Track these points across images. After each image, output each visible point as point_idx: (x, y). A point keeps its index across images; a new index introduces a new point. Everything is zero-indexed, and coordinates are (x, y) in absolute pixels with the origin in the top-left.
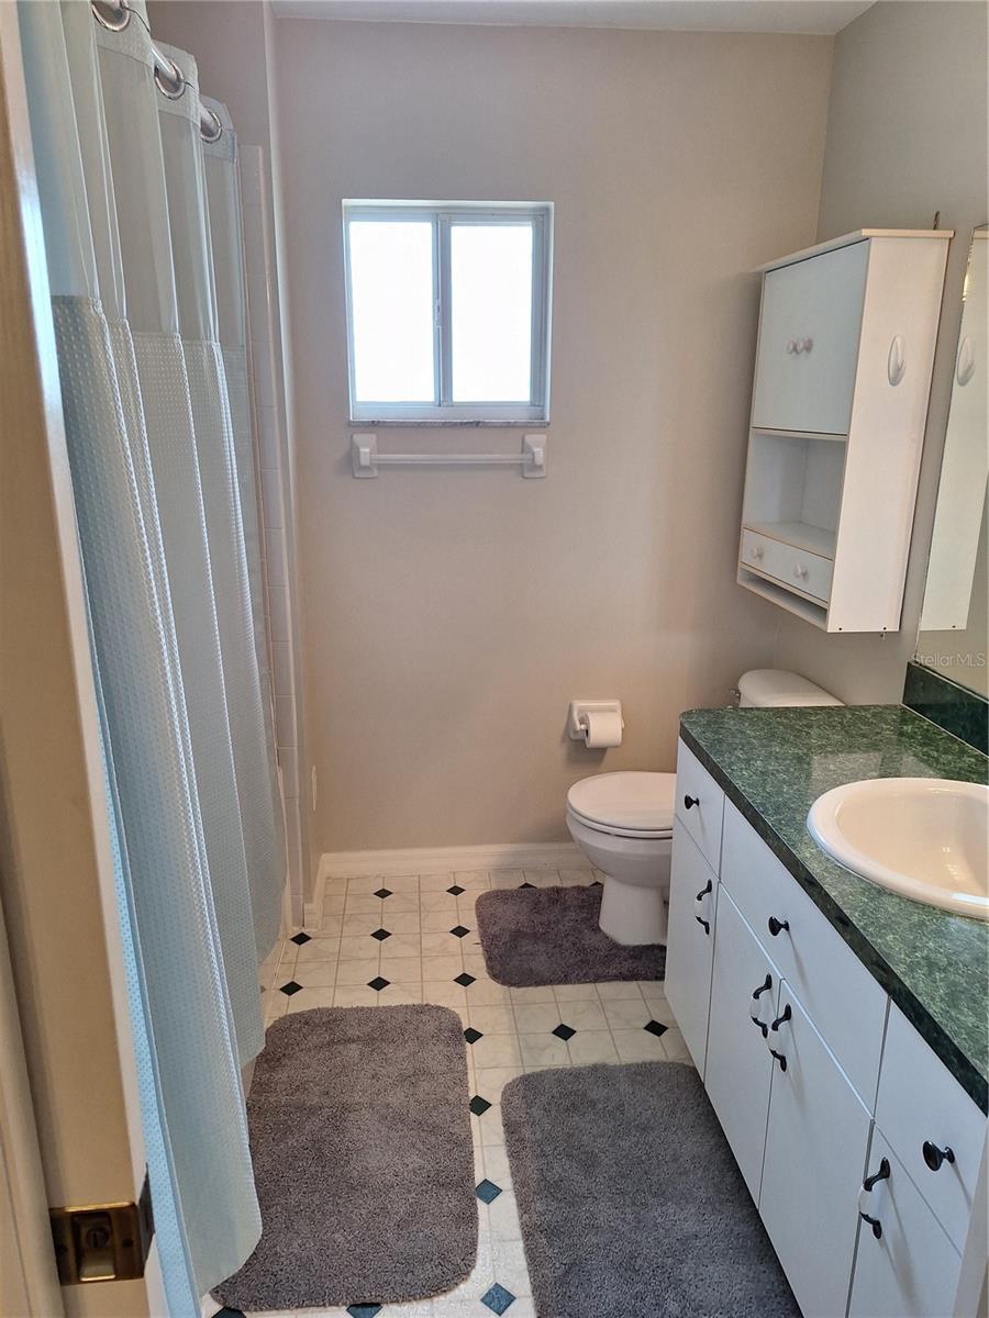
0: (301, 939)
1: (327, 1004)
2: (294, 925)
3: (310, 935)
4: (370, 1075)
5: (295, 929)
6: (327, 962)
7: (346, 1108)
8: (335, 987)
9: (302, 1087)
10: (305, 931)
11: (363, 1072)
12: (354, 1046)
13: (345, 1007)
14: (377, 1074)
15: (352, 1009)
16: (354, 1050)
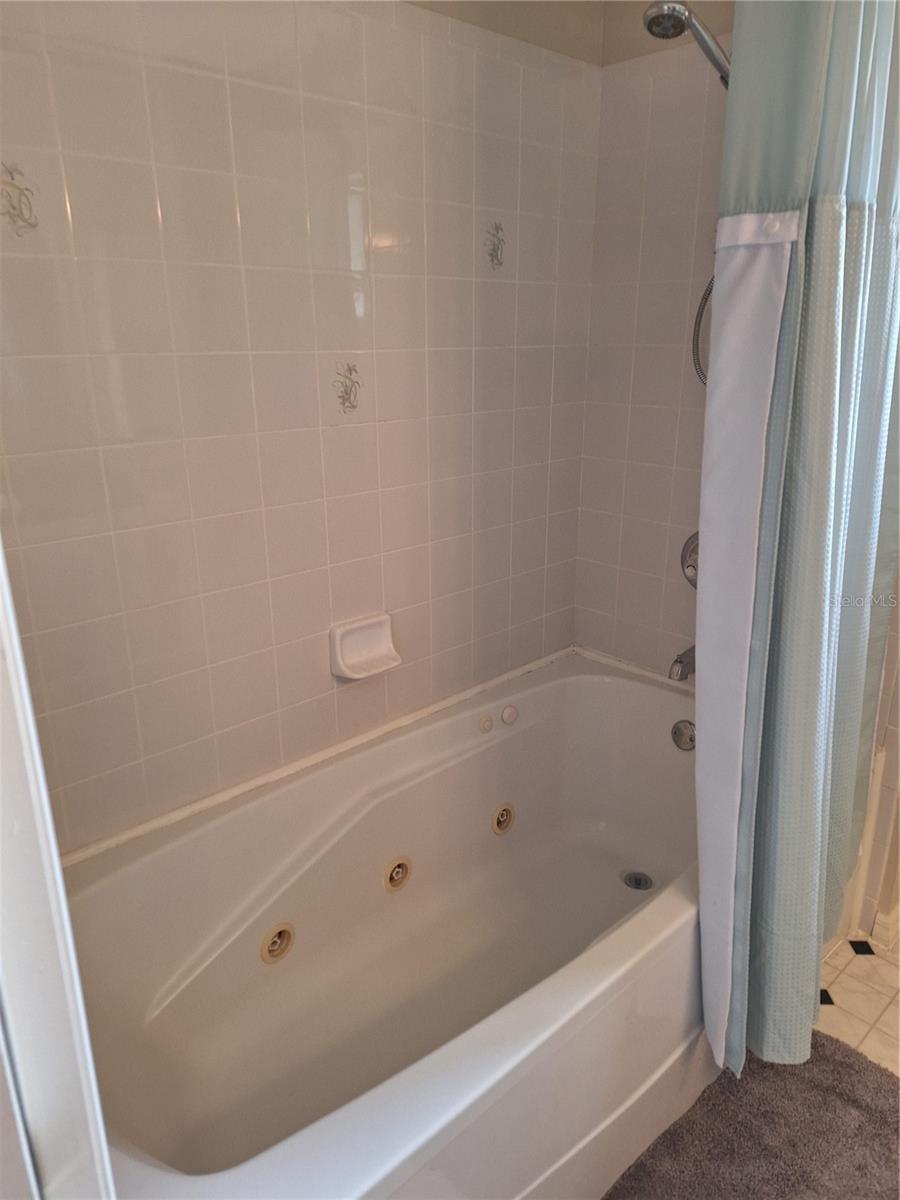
0: (861, 948)
1: (852, 1042)
2: (860, 927)
3: (875, 952)
4: (856, 1162)
5: (861, 933)
6: (879, 993)
7: (804, 1177)
8: (873, 1027)
9: (768, 1116)
10: (871, 941)
11: (850, 1152)
12: (855, 1112)
13: (870, 1058)
14: (866, 1167)
15: (877, 1068)
16: (852, 1118)
